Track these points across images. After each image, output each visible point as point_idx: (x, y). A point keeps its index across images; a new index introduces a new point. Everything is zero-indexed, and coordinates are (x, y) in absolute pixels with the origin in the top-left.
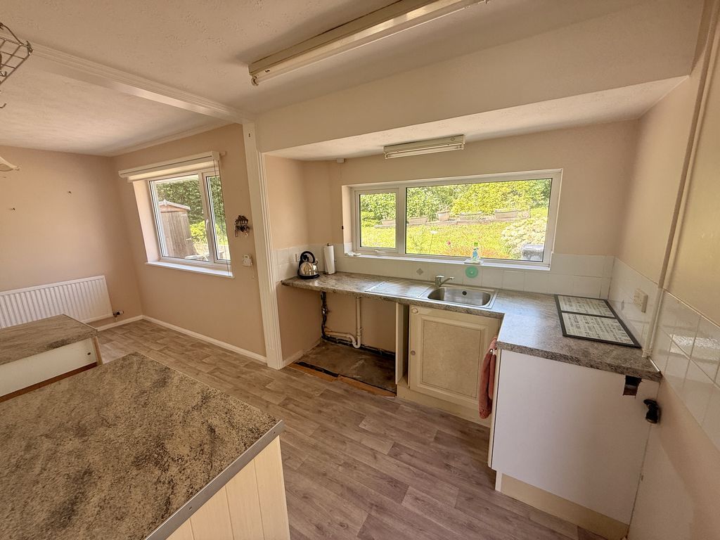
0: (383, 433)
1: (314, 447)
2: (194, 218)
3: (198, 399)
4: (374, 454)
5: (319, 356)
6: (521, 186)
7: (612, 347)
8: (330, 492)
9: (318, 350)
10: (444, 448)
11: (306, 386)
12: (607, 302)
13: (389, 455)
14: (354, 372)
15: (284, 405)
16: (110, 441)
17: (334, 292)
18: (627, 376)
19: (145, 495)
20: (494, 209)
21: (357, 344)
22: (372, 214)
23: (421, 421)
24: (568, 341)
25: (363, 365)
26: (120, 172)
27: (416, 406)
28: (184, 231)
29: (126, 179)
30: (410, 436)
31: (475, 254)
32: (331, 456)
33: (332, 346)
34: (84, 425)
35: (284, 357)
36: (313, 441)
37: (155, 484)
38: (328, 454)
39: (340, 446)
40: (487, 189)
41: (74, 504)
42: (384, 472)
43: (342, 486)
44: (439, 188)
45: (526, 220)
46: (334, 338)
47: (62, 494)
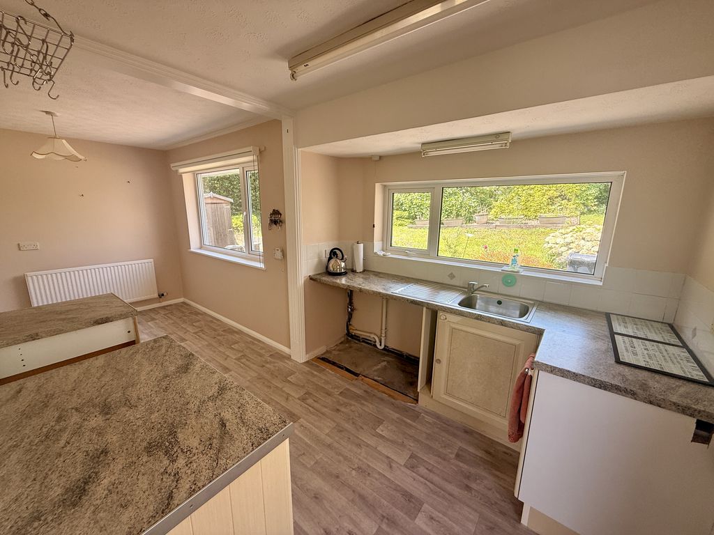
0: (400, 441)
1: (330, 446)
2: (237, 210)
3: (215, 389)
4: (390, 463)
5: (341, 353)
6: (571, 190)
7: (679, 383)
8: (341, 496)
9: (341, 347)
10: (465, 467)
11: (327, 382)
12: (672, 327)
13: (405, 466)
14: (375, 373)
15: (303, 399)
16: (128, 422)
17: (361, 290)
18: (698, 420)
19: (151, 484)
20: (539, 214)
21: (381, 345)
22: (406, 214)
23: (443, 434)
24: (621, 368)
25: (385, 368)
26: (172, 165)
27: (438, 417)
28: (227, 222)
29: (177, 171)
30: (430, 449)
31: (514, 261)
32: (346, 458)
33: (355, 345)
34: (109, 402)
35: (307, 352)
36: (329, 440)
37: (162, 474)
38: (342, 456)
39: (355, 449)
40: (532, 192)
41: (86, 483)
42: (400, 484)
43: (354, 491)
44: (478, 189)
45: (574, 227)
46: (358, 337)
47: (78, 471)
